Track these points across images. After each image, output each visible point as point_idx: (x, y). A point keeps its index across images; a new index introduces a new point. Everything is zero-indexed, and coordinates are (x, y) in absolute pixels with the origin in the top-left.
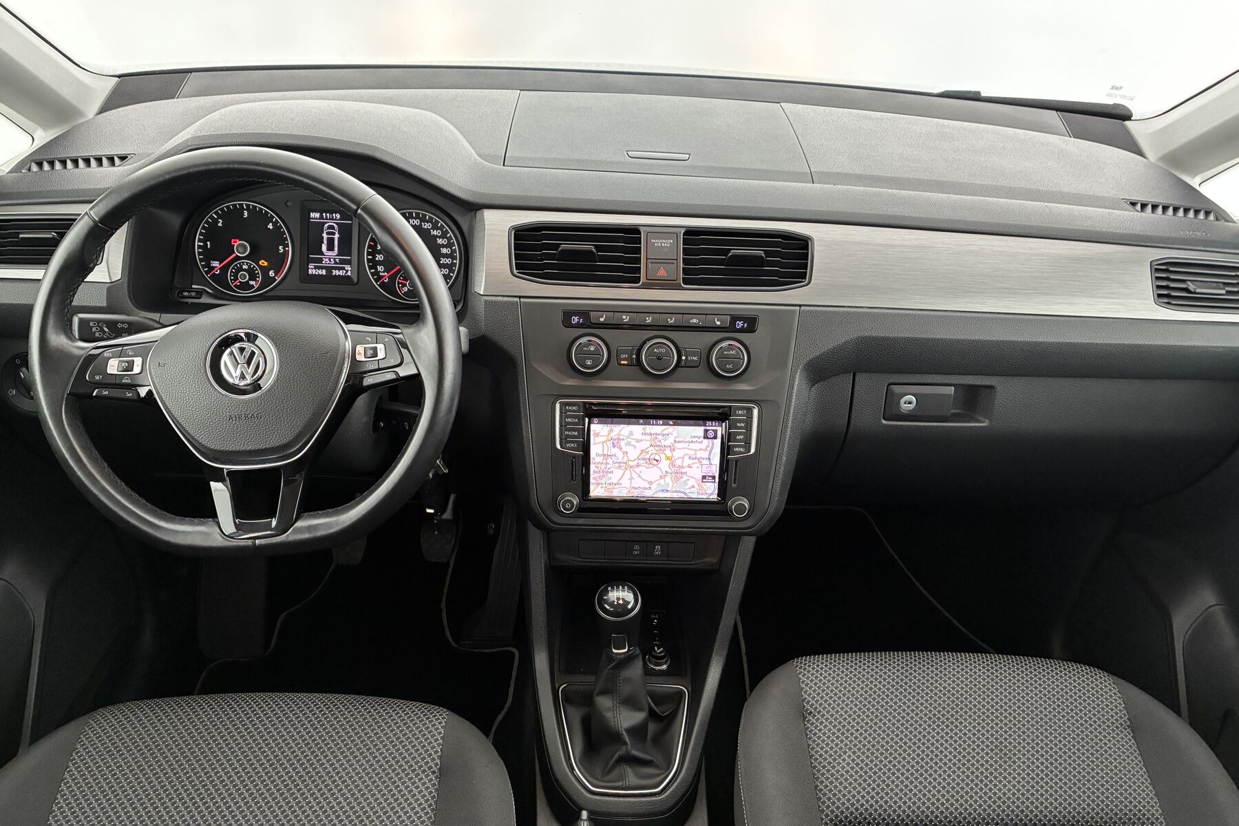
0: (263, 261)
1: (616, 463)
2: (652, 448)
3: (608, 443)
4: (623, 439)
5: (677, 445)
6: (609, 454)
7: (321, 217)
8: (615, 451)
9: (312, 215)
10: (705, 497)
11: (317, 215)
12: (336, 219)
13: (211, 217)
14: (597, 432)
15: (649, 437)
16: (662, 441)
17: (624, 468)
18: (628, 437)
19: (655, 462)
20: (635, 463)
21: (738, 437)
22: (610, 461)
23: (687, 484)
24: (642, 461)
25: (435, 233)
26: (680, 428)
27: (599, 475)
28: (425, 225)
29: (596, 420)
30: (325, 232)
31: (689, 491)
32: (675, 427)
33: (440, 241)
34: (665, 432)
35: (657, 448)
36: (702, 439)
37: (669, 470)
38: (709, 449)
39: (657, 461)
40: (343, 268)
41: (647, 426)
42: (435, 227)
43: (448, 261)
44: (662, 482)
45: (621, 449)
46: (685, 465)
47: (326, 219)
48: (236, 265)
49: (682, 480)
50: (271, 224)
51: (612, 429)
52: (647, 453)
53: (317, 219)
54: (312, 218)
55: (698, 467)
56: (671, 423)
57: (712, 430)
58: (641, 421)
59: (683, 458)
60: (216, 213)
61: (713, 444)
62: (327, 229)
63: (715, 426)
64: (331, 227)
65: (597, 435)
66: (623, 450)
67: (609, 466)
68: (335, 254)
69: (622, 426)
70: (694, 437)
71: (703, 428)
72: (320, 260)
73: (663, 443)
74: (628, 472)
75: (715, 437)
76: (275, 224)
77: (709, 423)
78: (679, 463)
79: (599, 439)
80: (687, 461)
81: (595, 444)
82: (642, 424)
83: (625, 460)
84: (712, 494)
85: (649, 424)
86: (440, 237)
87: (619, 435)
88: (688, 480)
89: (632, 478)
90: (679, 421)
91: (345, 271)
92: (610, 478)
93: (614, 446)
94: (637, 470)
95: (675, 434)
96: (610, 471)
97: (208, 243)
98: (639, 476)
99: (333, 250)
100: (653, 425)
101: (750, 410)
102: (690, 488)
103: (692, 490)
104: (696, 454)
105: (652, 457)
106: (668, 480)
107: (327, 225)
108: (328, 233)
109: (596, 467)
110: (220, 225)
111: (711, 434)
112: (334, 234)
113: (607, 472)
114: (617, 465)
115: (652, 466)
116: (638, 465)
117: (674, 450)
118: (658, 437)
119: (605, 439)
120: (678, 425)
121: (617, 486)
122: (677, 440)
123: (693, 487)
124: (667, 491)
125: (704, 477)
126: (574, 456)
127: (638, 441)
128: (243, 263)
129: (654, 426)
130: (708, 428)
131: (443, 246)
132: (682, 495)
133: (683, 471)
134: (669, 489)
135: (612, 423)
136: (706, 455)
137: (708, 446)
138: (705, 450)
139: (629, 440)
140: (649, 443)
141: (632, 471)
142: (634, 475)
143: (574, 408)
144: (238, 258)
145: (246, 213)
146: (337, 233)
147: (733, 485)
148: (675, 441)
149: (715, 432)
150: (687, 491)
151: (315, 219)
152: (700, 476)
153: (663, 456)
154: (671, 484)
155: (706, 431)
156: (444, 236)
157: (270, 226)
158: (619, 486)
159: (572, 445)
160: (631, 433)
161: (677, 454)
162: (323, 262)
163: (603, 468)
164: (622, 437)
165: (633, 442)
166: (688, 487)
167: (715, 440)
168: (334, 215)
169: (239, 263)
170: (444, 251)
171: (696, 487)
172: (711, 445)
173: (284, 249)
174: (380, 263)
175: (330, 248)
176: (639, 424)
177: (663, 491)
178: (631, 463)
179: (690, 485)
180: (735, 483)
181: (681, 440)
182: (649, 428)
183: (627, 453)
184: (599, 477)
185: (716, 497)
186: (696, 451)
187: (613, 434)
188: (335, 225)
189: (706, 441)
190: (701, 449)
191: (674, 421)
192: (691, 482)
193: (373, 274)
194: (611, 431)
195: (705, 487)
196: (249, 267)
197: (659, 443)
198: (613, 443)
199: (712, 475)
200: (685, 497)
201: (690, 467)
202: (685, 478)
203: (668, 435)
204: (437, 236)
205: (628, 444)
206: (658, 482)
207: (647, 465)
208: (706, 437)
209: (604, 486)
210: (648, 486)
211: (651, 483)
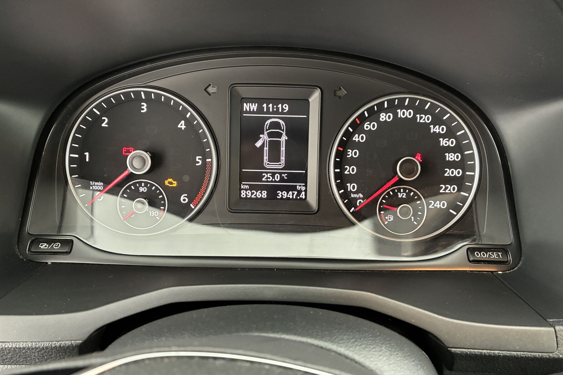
0: (170, 180)
7: (260, 110)
9: (246, 107)
11: (254, 107)
12: (282, 113)
13: (91, 113)
25: (437, 129)
28: (421, 118)
30: (266, 133)
33: (443, 142)
40: (294, 188)
42: (437, 121)
43: (457, 173)
47: (268, 112)
48: (129, 187)
50: (183, 122)
53: (253, 112)
54: (247, 112)
60: (98, 107)
62: (269, 129)
64: (275, 125)
68: (281, 167)
72: (258, 177)
76: (189, 122)
86: (444, 136)
91: (296, 193)
97: (87, 154)
99: (278, 160)
107: (269, 122)
108: (270, 135)
110: (103, 125)
112: (279, 135)
128: (140, 183)
131: (449, 149)
144: (131, 176)
145: (145, 106)
146: (284, 133)
151: (250, 112)
156: (450, 134)
157: (182, 125)
162: (263, 179)
168: (280, 106)
169: (134, 184)
170: (451, 157)
173: (204, 160)
174: (351, 179)
175: (275, 157)
188: (282, 122)
193: (342, 196)
196: (149, 189)
204: (439, 135)
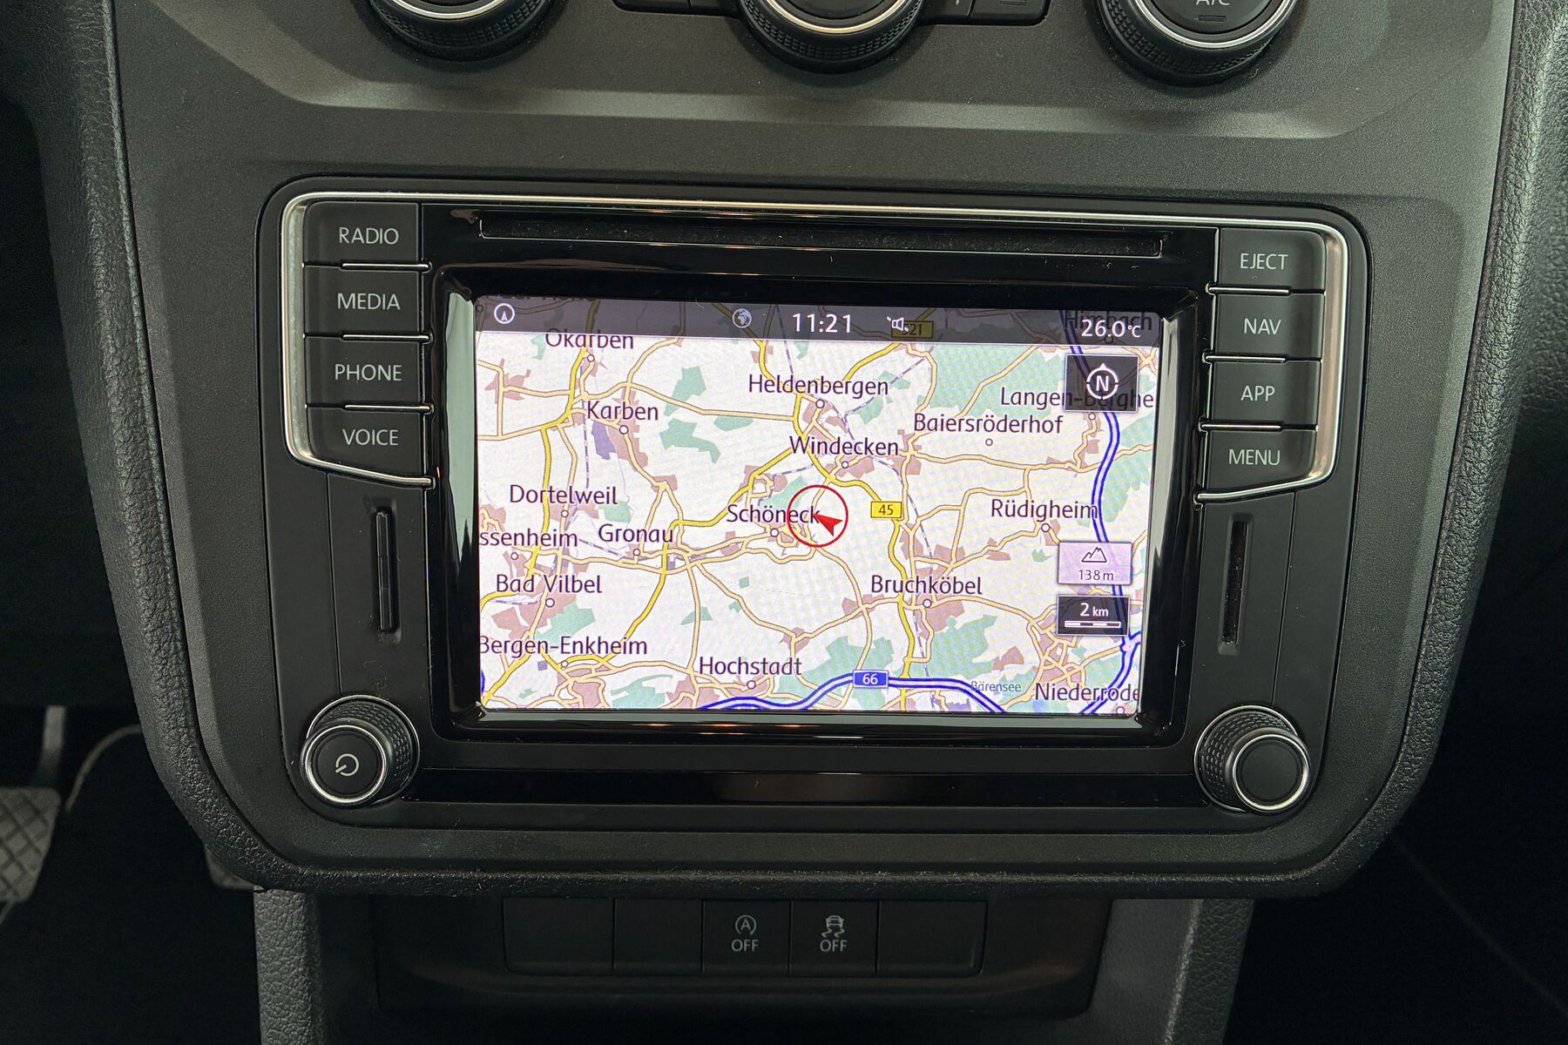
1: (614, 537)
2: (801, 459)
3: (575, 433)
4: (652, 412)
5: (931, 442)
6: (579, 487)
8: (605, 473)
10: (1076, 707)
14: (511, 371)
15: (783, 402)
16: (854, 421)
17: (656, 562)
18: (674, 403)
19: (818, 532)
20: (715, 535)
21: (1247, 393)
22: (583, 525)
23: (985, 647)
24: (752, 528)
26: (944, 350)
27: (524, 598)
29: (504, 309)
31: (993, 678)
32: (921, 347)
34: (867, 375)
35: (826, 459)
36: (1056, 410)
37: (891, 573)
38: (1093, 459)
39: (829, 524)
41: (777, 345)
44: (855, 632)
45: (641, 461)
46: (970, 544)
49: (961, 621)
51: (590, 359)
52: (779, 481)
55: (1039, 557)
56: (898, 324)
57: (1111, 361)
58: (744, 314)
59: (960, 508)
61: (1116, 433)
63: (1127, 341)
65: (512, 387)
66: (651, 469)
67: (579, 552)
69: (642, 342)
70: (1020, 398)
71: (1062, 352)
73: (861, 431)
74: (678, 582)
75: (1126, 400)
77: (1093, 326)
78: (938, 533)
79: (521, 413)
80: (983, 526)
81: (501, 435)
82: (750, 333)
83: (662, 522)
84: (1111, 692)
85: (786, 333)
87: (629, 388)
88: (989, 621)
89: (699, 615)
90: (939, 315)
92: (588, 617)
93: (604, 449)
94: (727, 571)
95: (920, 381)
96: (583, 577)
98: (739, 605)
100: (806, 334)
101: (1307, 252)
102: (998, 664)
103: (1011, 672)
104: (1025, 488)
105: (803, 504)
106: (887, 619)
109: (513, 559)
111: (1104, 383)
113: (571, 586)
114: (621, 546)
115: (803, 549)
116: (731, 548)
117: (915, 469)
118: (830, 397)
119: (558, 406)
120: (935, 337)
121: (621, 659)
122: (930, 413)
123: (1014, 656)
124: (882, 679)
125: (1068, 607)
126: (381, 500)
127: (730, 420)
129: (814, 346)
130: (1089, 350)
132: (955, 699)
133: (963, 574)
134: (893, 669)
135: (591, 327)
136: (1079, 490)
137: (1092, 447)
138: (1076, 465)
139: (682, 415)
140: (786, 431)
141: (701, 580)
142: (711, 597)
143: (381, 236)
147: (1225, 648)
148: (919, 419)
149: (1128, 368)
150: (980, 680)
152: (1045, 602)
153: (858, 500)
154: (900, 643)
155: (1079, 368)
158: (634, 657)
159: (374, 438)
160: (692, 381)
161: (928, 488)
163: (547, 562)
164: (644, 401)
165: (706, 429)
166: (988, 657)
167: (1125, 419)
171: (1032, 658)
172: (1103, 438)
176: (735, 333)
177: (859, 679)
178: (695, 538)
179: (996, 651)
180: (1228, 634)
181: (951, 413)
182: (784, 356)
183: (672, 482)
184: (527, 610)
185: (1133, 707)
186: (1027, 469)
187: (593, 386)
189: (1076, 421)
190: (1051, 462)
191: (916, 312)
192: (1007, 634)
194: (587, 366)
195: (1073, 658)
197: (836, 432)
198: (598, 431)
199: (1106, 592)
200: (975, 707)
201: (995, 553)
202: (972, 611)
203: (882, 387)
205: (679, 436)
206: (831, 635)
207: (774, 547)
208: (1077, 399)
209: (556, 655)
210: (781, 655)
211: (796, 639)
